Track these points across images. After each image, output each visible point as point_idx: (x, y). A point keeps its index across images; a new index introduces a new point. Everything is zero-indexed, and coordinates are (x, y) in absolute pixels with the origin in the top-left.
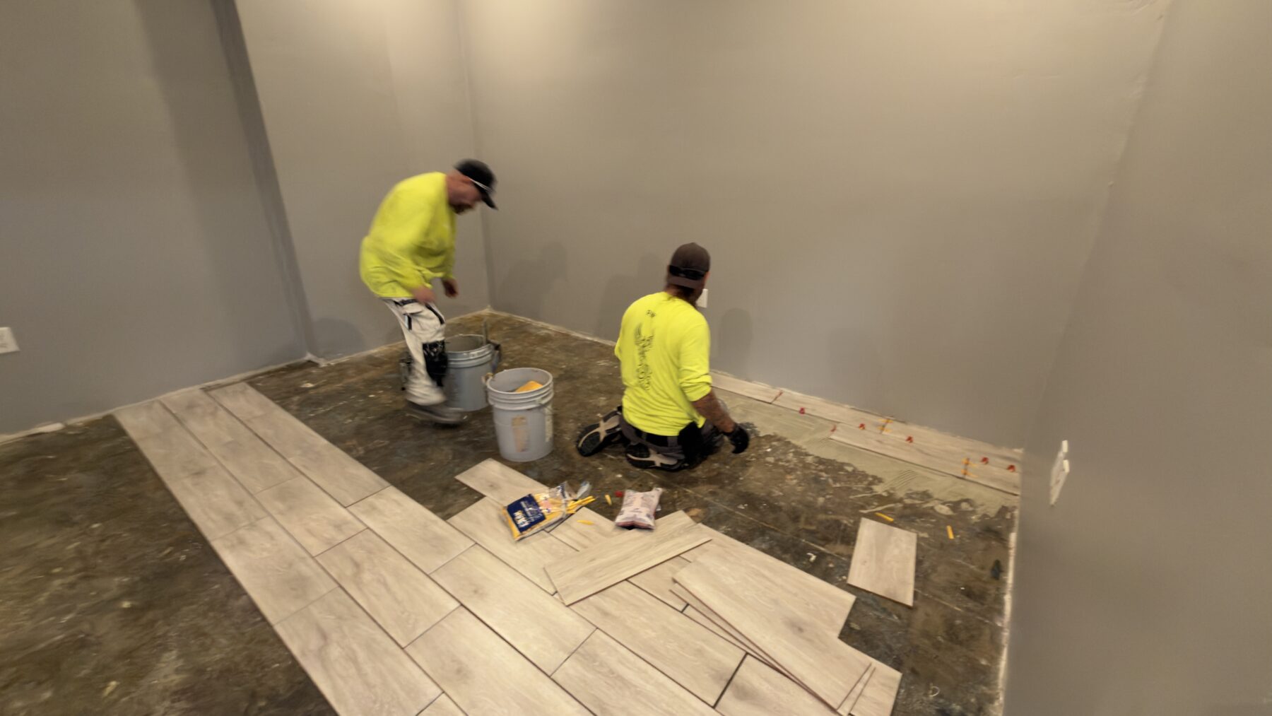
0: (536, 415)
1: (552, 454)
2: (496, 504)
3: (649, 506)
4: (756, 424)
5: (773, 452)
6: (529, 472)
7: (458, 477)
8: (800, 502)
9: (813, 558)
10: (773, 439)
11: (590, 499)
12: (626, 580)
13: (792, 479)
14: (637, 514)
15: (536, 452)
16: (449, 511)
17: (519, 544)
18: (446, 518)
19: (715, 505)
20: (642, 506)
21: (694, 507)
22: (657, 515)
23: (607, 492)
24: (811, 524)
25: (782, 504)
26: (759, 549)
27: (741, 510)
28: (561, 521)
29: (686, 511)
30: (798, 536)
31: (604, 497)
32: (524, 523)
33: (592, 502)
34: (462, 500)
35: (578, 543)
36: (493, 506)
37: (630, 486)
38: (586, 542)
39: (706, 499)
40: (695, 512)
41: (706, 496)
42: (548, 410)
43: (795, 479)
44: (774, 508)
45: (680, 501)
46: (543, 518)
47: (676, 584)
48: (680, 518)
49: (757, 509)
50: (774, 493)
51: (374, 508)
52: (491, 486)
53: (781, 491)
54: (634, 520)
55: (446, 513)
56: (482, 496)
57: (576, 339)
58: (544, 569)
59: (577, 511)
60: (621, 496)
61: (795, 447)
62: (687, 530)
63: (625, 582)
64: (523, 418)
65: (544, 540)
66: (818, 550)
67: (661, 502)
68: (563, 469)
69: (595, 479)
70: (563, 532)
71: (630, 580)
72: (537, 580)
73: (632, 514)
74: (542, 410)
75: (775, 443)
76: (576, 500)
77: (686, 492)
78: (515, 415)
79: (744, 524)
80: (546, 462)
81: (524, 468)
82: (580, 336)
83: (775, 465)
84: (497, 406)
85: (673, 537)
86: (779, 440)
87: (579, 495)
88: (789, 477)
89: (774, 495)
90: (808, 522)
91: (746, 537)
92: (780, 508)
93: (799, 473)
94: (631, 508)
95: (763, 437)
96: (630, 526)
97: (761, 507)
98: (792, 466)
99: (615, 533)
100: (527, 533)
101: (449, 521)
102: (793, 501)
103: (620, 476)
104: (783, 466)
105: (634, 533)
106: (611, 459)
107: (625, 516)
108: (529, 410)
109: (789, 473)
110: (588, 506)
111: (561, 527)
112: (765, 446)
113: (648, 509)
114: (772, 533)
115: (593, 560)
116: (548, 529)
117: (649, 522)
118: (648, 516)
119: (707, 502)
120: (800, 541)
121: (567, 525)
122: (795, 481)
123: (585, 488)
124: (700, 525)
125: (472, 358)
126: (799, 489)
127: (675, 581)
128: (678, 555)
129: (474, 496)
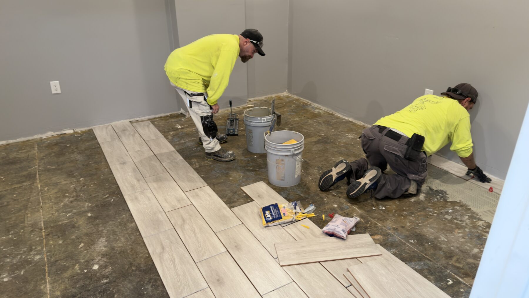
0: (291, 160)
1: (299, 185)
2: (258, 206)
3: (346, 226)
4: (447, 193)
5: (453, 212)
6: (282, 193)
7: (242, 188)
8: (458, 248)
9: (451, 282)
10: (457, 204)
11: (313, 215)
12: (319, 262)
13: (459, 233)
14: (336, 228)
15: (288, 182)
16: (233, 204)
17: (265, 229)
18: (230, 207)
19: (393, 236)
20: (341, 224)
21: (378, 234)
22: (350, 233)
23: (324, 213)
24: (460, 263)
25: (443, 246)
26: (412, 268)
27: (411, 243)
28: (292, 222)
29: (371, 235)
30: (446, 268)
31: (322, 216)
32: (269, 218)
33: (313, 217)
34: (242, 200)
35: (297, 236)
36: (257, 206)
37: (341, 212)
38: (303, 237)
39: (389, 231)
40: (377, 237)
41: (389, 229)
42: (299, 158)
43: (461, 233)
44: (436, 247)
45: (371, 228)
46: (280, 218)
47: (348, 272)
48: (366, 238)
49: (422, 245)
50: (440, 238)
51: (197, 195)
52: (259, 196)
53: (447, 239)
54: (334, 231)
55: (232, 205)
56: (253, 200)
57: (337, 118)
58: (274, 245)
59: (302, 220)
60: (332, 217)
61: (473, 213)
62: (367, 245)
63: (318, 263)
64: (283, 160)
65: (279, 230)
66: (458, 280)
67: (356, 226)
68: (302, 195)
69: (319, 204)
70: (291, 229)
71: (321, 263)
72: (269, 249)
73: (333, 228)
74: (294, 157)
75: (457, 207)
76: (304, 213)
77: (377, 224)
78: (278, 158)
79: (409, 252)
80: (294, 189)
81: (279, 190)
82: (341, 116)
83: (451, 221)
84: (269, 151)
85: (356, 247)
86: (462, 206)
87: (306, 210)
88: (457, 231)
89: (440, 239)
90: (458, 261)
91: (406, 259)
92: (441, 249)
93: (467, 230)
94: (334, 224)
95: (450, 202)
96: (331, 235)
97: (426, 245)
98: (464, 224)
99: (321, 236)
100: (270, 224)
101: (232, 209)
102: (453, 246)
103: (336, 206)
104: (457, 223)
105: (333, 239)
106: (334, 195)
107: (330, 227)
108: (286, 156)
109: (459, 229)
110: (310, 218)
111: (291, 226)
112: (449, 207)
113: (344, 227)
114: (428, 262)
115: (303, 247)
116: (283, 225)
117: (344, 235)
118: (343, 231)
119: (389, 233)
120: (446, 271)
121: (294, 225)
122: (461, 234)
123: (312, 208)
124: (378, 245)
125: (262, 121)
126: (462, 240)
127: (348, 271)
128: (356, 258)
129: (248, 199)
